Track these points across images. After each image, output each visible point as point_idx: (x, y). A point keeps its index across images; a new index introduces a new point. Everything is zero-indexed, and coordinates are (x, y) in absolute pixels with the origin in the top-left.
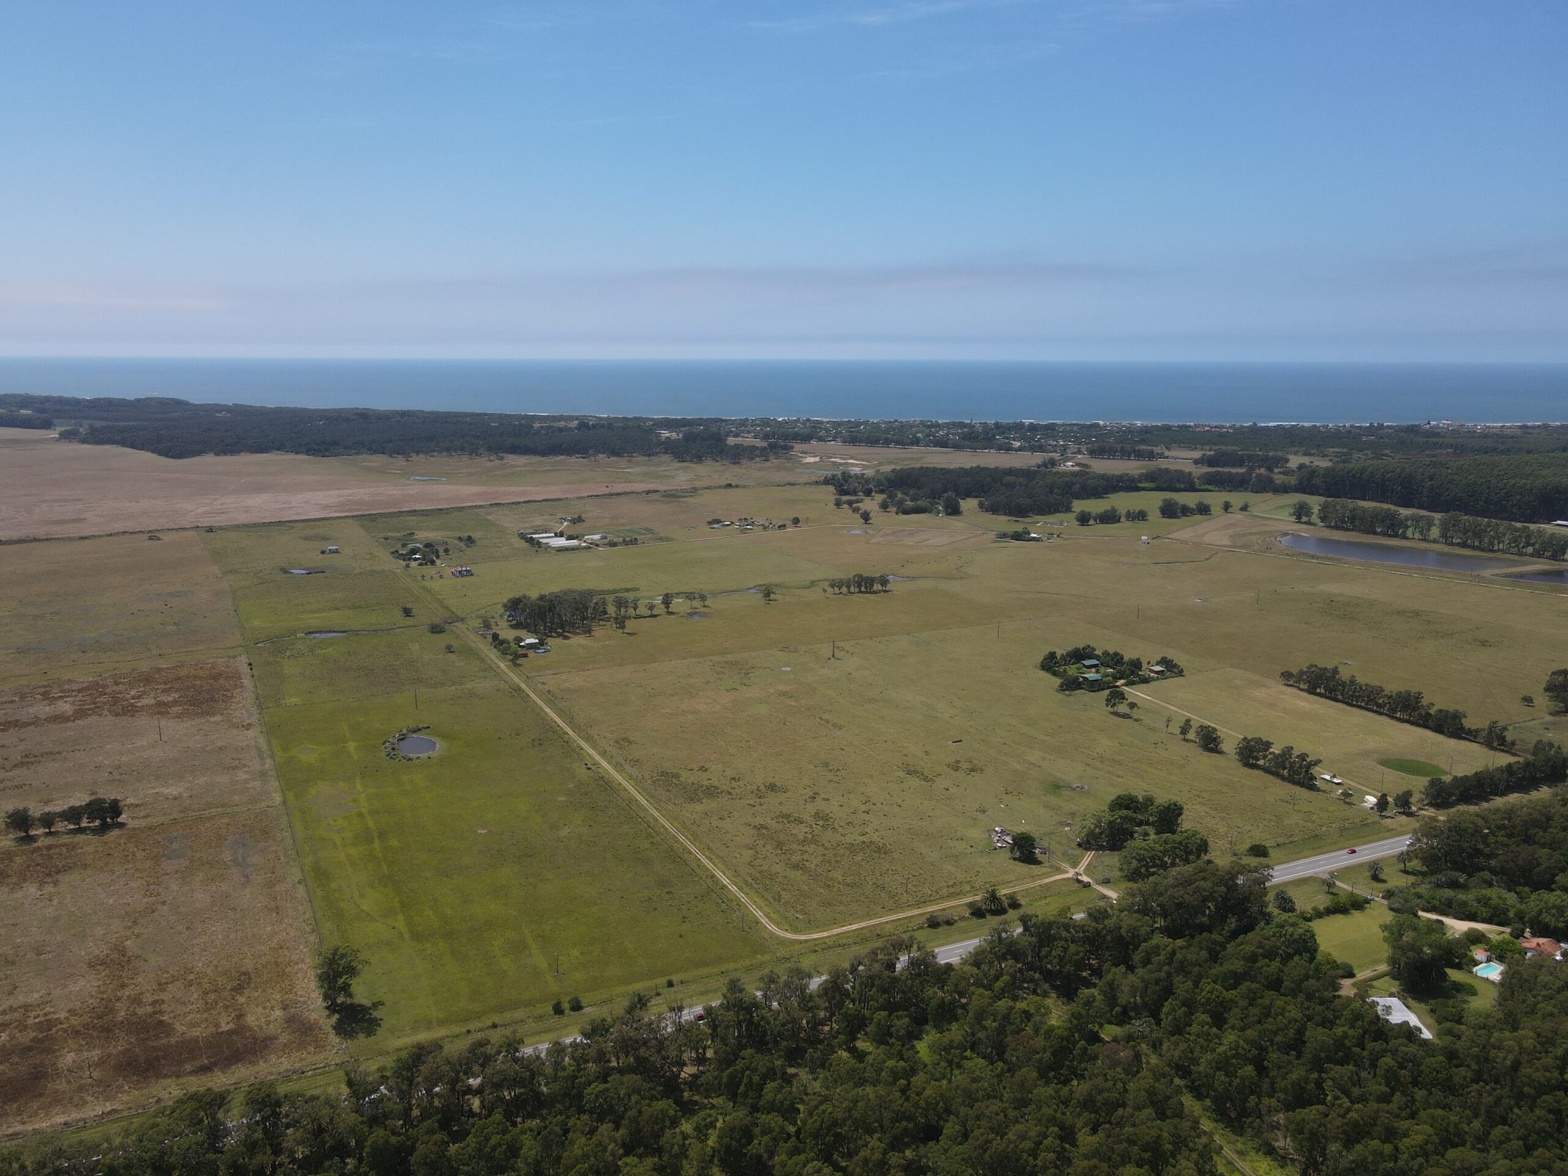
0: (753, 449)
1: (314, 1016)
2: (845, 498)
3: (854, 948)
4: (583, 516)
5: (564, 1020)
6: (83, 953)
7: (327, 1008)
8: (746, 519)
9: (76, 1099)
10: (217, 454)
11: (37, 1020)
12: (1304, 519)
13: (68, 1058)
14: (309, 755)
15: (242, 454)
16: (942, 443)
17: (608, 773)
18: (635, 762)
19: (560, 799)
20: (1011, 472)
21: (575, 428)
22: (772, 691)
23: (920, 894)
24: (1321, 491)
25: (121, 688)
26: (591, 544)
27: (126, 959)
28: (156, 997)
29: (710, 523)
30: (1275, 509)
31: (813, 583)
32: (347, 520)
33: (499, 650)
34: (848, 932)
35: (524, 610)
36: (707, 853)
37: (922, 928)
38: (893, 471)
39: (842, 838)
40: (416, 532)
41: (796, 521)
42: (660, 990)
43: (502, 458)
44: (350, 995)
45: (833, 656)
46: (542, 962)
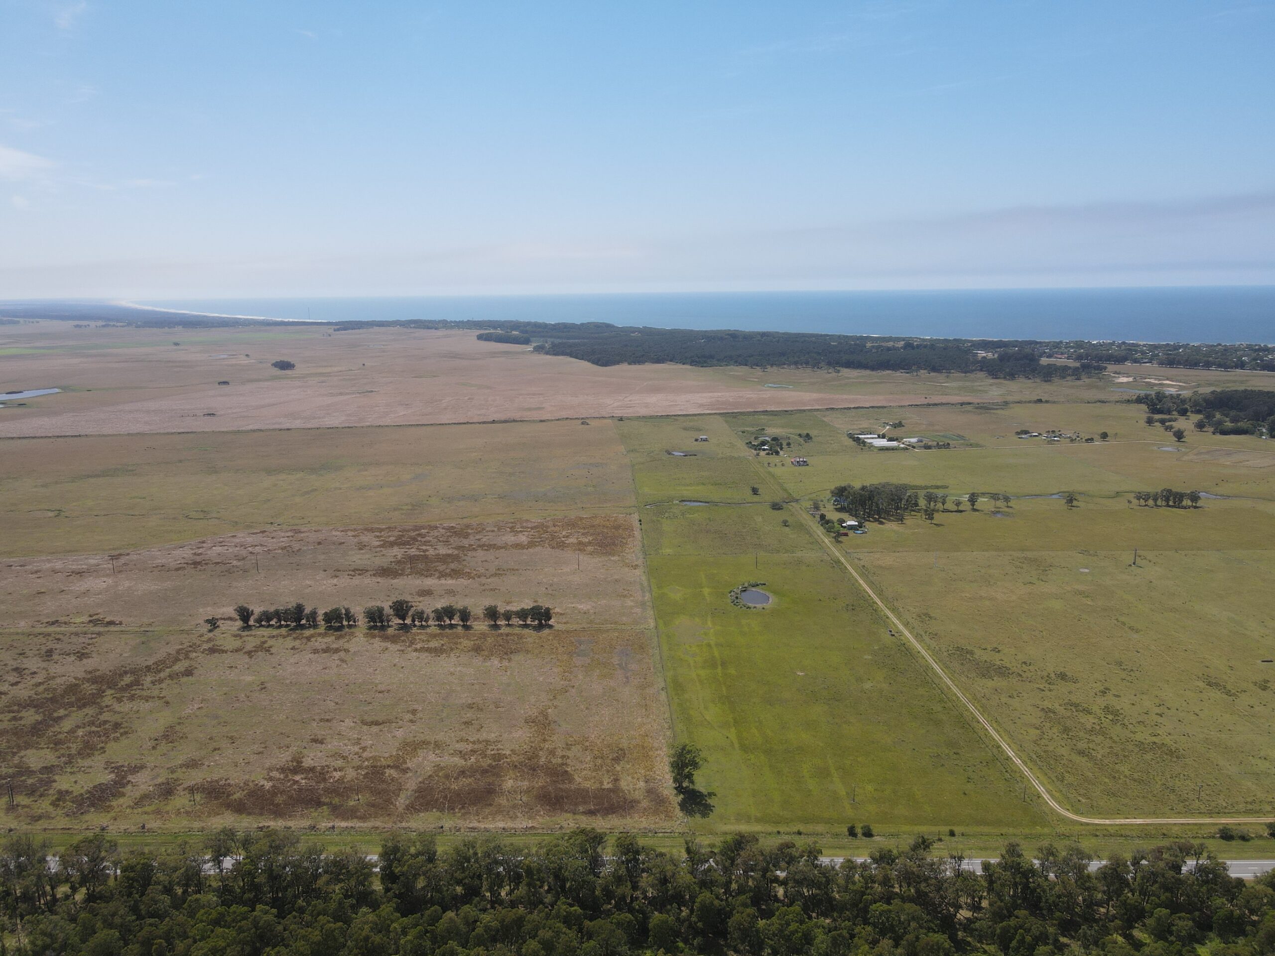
0: (1065, 368)
1: (666, 792)
2: (1157, 417)
3: (1137, 841)
4: (903, 422)
5: (856, 842)
6: (522, 712)
7: (676, 788)
8: (1053, 432)
9: (511, 813)
11: (493, 752)
13: (509, 784)
14: (676, 594)
17: (909, 642)
18: (934, 636)
19: (866, 657)
21: (901, 348)
22: (1069, 589)
23: (1213, 804)
25: (557, 529)
26: (909, 445)
27: (548, 722)
28: (564, 753)
29: (1018, 433)
31: (1118, 494)
32: (716, 416)
33: (825, 528)
34: (1132, 825)
35: (847, 497)
36: (995, 725)
37: (1214, 837)
38: (1213, 392)
39: (1132, 735)
40: (766, 428)
41: (1104, 436)
42: (943, 837)
43: (838, 372)
44: (692, 782)
45: (1134, 563)
46: (841, 790)
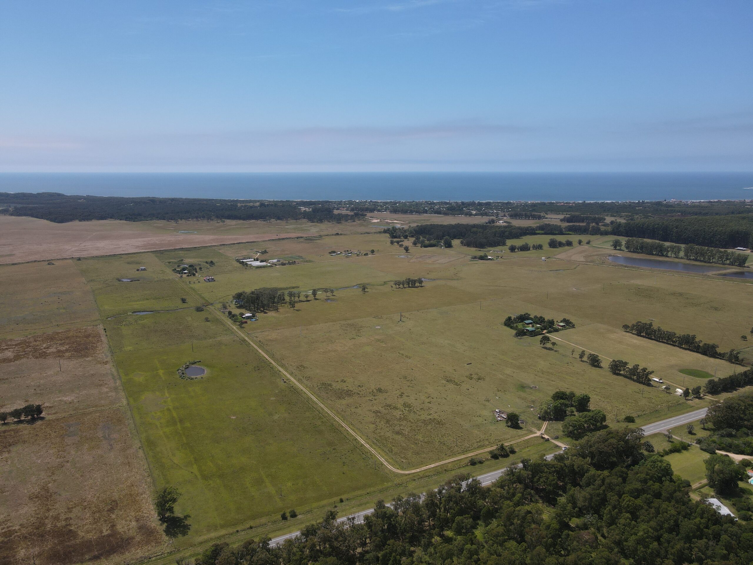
0: (347, 215)
1: (153, 525)
2: (395, 240)
3: (434, 478)
4: (267, 250)
5: (288, 523)
7: (160, 520)
8: (348, 251)
10: (80, 221)
12: (618, 248)
13: (22, 553)
14: (139, 378)
15: (93, 220)
16: (438, 212)
17: (295, 384)
18: (308, 378)
19: (272, 399)
20: (474, 226)
21: (258, 206)
22: (373, 339)
23: (463, 447)
24: (624, 234)
26: (273, 264)
27: (49, 494)
28: (67, 516)
29: (330, 253)
30: (603, 243)
31: (385, 283)
32: (149, 254)
33: (232, 320)
34: (430, 469)
35: (243, 299)
36: (351, 427)
37: (467, 465)
38: (417, 226)
39: (419, 417)
40: (184, 259)
41: (373, 252)
42: (337, 504)
43: (224, 222)
44: (173, 513)
45: (401, 320)
46: (272, 490)
